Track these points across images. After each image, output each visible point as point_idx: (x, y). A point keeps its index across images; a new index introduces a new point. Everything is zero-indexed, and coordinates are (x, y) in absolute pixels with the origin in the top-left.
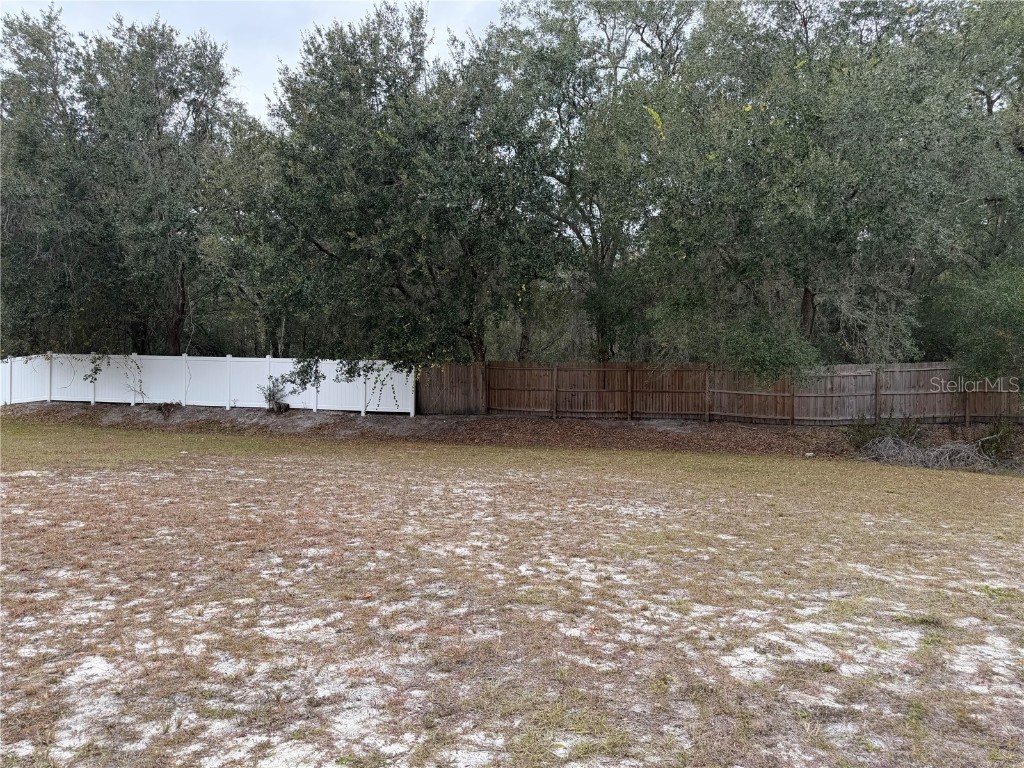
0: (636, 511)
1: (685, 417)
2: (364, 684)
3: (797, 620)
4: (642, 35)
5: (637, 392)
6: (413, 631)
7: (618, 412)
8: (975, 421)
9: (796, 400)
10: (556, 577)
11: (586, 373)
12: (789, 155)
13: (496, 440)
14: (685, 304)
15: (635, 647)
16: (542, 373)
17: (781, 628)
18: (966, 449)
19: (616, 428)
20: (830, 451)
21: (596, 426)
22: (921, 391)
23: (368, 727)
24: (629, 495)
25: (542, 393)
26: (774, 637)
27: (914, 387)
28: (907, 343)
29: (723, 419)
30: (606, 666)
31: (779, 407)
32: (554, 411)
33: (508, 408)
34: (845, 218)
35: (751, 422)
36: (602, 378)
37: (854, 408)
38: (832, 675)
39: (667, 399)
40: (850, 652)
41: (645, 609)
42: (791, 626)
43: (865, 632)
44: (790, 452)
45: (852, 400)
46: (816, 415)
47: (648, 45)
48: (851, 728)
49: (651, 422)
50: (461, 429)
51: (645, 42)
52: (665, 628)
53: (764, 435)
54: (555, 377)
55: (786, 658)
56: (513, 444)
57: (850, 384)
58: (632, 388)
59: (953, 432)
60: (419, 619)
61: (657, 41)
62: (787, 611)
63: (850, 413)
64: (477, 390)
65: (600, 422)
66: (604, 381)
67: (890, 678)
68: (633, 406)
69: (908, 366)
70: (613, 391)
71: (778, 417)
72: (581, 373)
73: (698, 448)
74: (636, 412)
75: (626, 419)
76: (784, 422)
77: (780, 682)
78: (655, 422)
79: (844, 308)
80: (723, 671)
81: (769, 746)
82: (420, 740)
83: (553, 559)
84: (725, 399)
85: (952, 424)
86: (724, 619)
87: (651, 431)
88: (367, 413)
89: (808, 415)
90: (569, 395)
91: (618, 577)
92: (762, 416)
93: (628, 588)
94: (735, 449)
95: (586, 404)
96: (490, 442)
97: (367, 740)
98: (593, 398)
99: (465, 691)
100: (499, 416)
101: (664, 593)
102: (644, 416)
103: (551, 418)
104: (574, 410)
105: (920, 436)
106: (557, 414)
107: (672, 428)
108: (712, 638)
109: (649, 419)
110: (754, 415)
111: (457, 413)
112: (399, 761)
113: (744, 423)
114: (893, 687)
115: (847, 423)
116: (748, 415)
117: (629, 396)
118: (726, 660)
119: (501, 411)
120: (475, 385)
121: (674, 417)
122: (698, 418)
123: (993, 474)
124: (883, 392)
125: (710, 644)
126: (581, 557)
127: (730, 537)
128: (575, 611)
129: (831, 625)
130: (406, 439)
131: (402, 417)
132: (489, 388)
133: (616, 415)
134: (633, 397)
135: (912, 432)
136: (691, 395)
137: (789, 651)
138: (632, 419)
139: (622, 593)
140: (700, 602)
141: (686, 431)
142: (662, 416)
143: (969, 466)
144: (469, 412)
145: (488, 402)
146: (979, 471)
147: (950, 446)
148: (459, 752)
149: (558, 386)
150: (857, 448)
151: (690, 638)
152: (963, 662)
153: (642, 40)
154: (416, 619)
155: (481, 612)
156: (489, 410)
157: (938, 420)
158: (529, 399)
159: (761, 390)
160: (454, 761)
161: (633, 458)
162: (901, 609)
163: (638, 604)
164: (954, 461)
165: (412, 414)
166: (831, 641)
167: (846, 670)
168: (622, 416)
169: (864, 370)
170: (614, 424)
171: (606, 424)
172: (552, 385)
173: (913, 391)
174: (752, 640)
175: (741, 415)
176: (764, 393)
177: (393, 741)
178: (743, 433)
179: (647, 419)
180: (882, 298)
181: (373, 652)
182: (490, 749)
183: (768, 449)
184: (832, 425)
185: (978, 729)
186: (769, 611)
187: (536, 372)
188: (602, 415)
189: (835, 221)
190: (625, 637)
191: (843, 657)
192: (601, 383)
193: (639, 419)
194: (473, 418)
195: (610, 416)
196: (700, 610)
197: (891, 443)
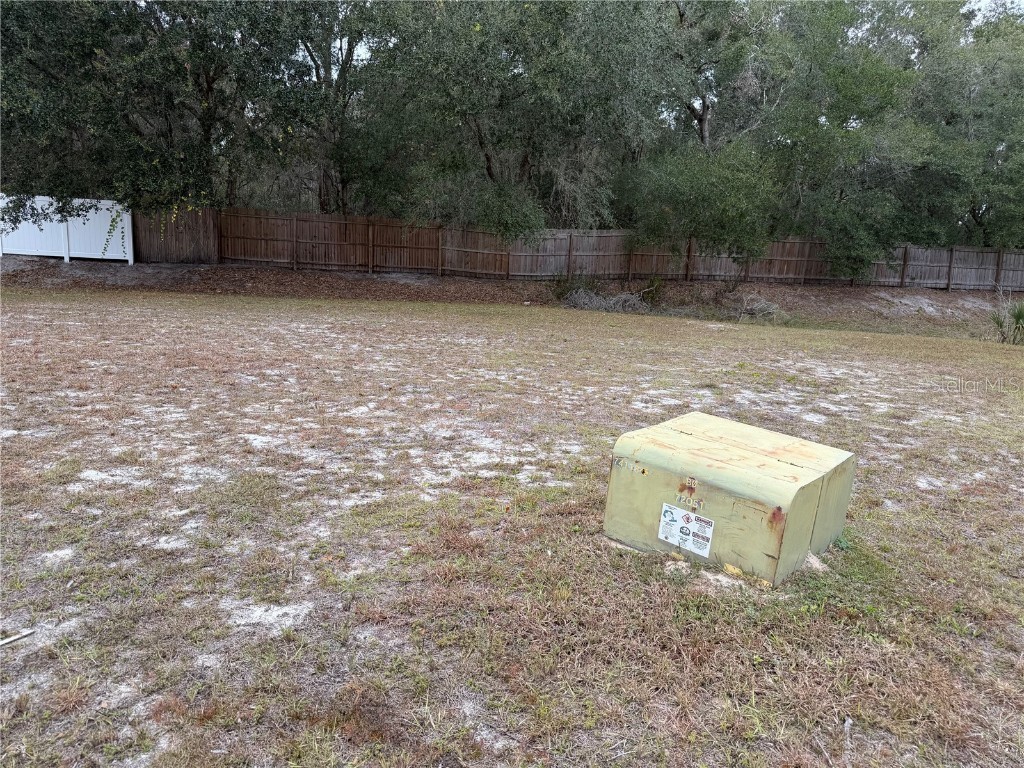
1: (419, 271)
3: (644, 389)
5: (377, 246)
7: (360, 265)
8: (635, 278)
9: (511, 258)
11: (328, 225)
13: (239, 290)
16: (280, 222)
18: (634, 299)
19: (359, 280)
20: (539, 300)
21: (341, 278)
22: (601, 253)
25: (280, 244)
26: (644, 397)
27: (596, 250)
29: (453, 274)
31: (498, 264)
32: (295, 263)
33: (243, 258)
35: (475, 276)
36: (343, 230)
37: (553, 266)
39: (405, 253)
42: (645, 392)
44: (511, 302)
45: (552, 259)
46: (525, 271)
49: (391, 276)
50: (196, 278)
53: (488, 288)
54: (295, 229)
56: (259, 294)
57: (551, 246)
58: (373, 242)
59: (622, 285)
63: (550, 270)
64: (207, 238)
65: (343, 274)
66: (345, 234)
68: (373, 260)
69: (599, 233)
70: (354, 245)
71: (497, 272)
72: (321, 225)
73: (438, 299)
74: (377, 266)
75: (368, 272)
76: (501, 277)
78: (394, 275)
79: (561, 179)
84: (455, 256)
85: (622, 279)
86: (608, 391)
87: (393, 283)
88: (71, 259)
89: (520, 271)
90: (309, 247)
92: (484, 272)
94: (468, 299)
95: (327, 255)
96: (235, 293)
98: (334, 251)
100: (235, 265)
102: (384, 269)
103: (292, 269)
104: (315, 262)
105: (601, 289)
106: (297, 266)
107: (412, 281)
108: (614, 399)
109: (389, 273)
110: (478, 271)
115: (548, 278)
116: (473, 271)
117: (371, 249)
119: (235, 261)
120: (205, 232)
121: (412, 271)
122: (432, 273)
123: (651, 315)
124: (574, 253)
130: (134, 288)
131: (118, 265)
132: (221, 236)
133: (358, 268)
134: (374, 250)
135: (596, 284)
136: (426, 251)
138: (374, 272)
141: (424, 283)
142: (401, 270)
143: (634, 310)
144: (200, 261)
145: (220, 250)
146: (642, 314)
147: (623, 296)
149: (298, 237)
150: (559, 298)
151: (602, 399)
152: (739, 399)
156: (222, 260)
157: (611, 277)
158: (267, 249)
159: (485, 248)
162: (687, 382)
164: (625, 307)
165: (131, 262)
166: (674, 397)
168: (364, 269)
169: (563, 234)
170: (357, 276)
171: (348, 276)
172: (291, 236)
173: (595, 253)
174: (634, 398)
175: (468, 270)
176: (486, 252)
178: (471, 286)
179: (386, 272)
183: (493, 300)
184: (537, 280)
186: (625, 387)
187: (273, 221)
188: (344, 267)
189: (576, 107)
192: (343, 236)
193: (379, 272)
194: (207, 267)
195: (352, 268)
196: (590, 389)
197: (583, 294)
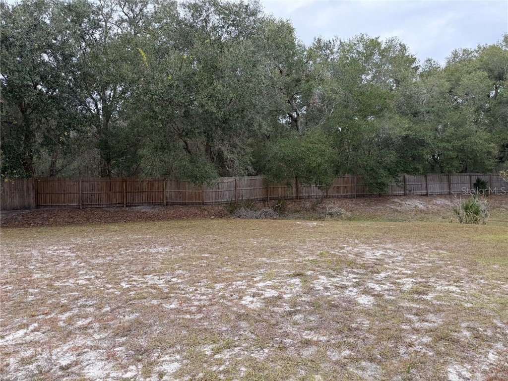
0: (159, 250)
1: (153, 204)
2: (85, 352)
3: (256, 282)
4: (123, 9)
5: (129, 192)
6: (89, 323)
7: (118, 203)
8: (271, 199)
9: (204, 193)
10: (144, 286)
11: (99, 183)
12: (205, 82)
13: (45, 223)
14: (160, 148)
15: (204, 306)
17: (254, 287)
18: (271, 211)
19: (118, 211)
20: (220, 215)
21: (107, 211)
22: (252, 188)
23: (106, 370)
24: (149, 243)
25: (72, 195)
26: (254, 290)
27: (249, 186)
28: (250, 168)
29: (173, 204)
30: (199, 316)
31: (197, 197)
32: (81, 205)
33: (51, 205)
34: (228, 113)
35: (185, 204)
36: (108, 185)
38: (283, 299)
39: (145, 195)
40: (282, 290)
41: (196, 290)
42: (256, 285)
43: (282, 282)
44: (204, 217)
45: (227, 192)
46: (212, 200)
47: (126, 14)
48: (301, 316)
49: (137, 208)
50: (20, 218)
51: (125, 13)
52: (210, 296)
53: (192, 210)
54: (81, 186)
55: (262, 297)
56: (57, 224)
57: (225, 185)
58: (126, 190)
59: (264, 204)
60: (88, 317)
61: (131, 13)
62: (250, 279)
63: (226, 198)
64: (29, 195)
65: (108, 209)
66: (110, 188)
67: (301, 296)
68: (126, 200)
69: (250, 178)
70: (115, 192)
71: (197, 201)
72: (96, 183)
73: (162, 219)
74: (129, 203)
75: (123, 207)
76: (200, 204)
77: (268, 306)
78: (139, 207)
79: (225, 152)
80: (244, 307)
81: (281, 329)
82: (140, 367)
83: (135, 278)
84: (173, 194)
85: (264, 201)
86: (230, 287)
87: (138, 212)
89: (209, 200)
90: (89, 196)
91: (174, 280)
92: (190, 202)
93: (182, 283)
94: (180, 217)
95: (100, 199)
96: (42, 225)
97: (111, 375)
98: (104, 197)
99: (142, 342)
100: (45, 209)
101: (199, 282)
102: (133, 205)
103: (79, 208)
104: (92, 203)
105: (253, 207)
107: (149, 210)
108: (232, 296)
109: (136, 206)
110: (186, 201)
111: (14, 209)
112: (137, 378)
113: (182, 205)
114: (303, 299)
115: (225, 202)
116: (184, 201)
117: (125, 194)
118: (243, 302)
120: (28, 192)
121: (149, 204)
122: (160, 204)
123: (280, 219)
124: (238, 188)
125: (232, 298)
126: (149, 274)
127: (208, 255)
128: (166, 298)
129: (269, 282)
132: (37, 193)
133: (118, 205)
134: (126, 194)
135: (250, 205)
136: (157, 193)
137: (262, 294)
138: (127, 206)
139: (182, 286)
140: (216, 283)
141: (156, 210)
142: (142, 204)
143: (272, 217)
144: (24, 208)
145: (37, 201)
146: (275, 219)
147: (265, 210)
148: (163, 366)
149: (82, 191)
150: (231, 213)
151: (223, 297)
152: (317, 286)
153: (123, 11)
154: (86, 318)
155: (119, 307)
156: (38, 206)
157: (258, 200)
158: (65, 199)
159: (190, 189)
160: (164, 370)
161: (137, 226)
162: (287, 272)
163: (192, 289)
164: (267, 216)
166: (274, 288)
167: (286, 296)
168: (121, 205)
169: (231, 180)
170: (117, 210)
171: (112, 210)
172: (79, 190)
173: (249, 188)
174: (246, 293)
175: (181, 201)
176: (190, 191)
177: (126, 372)
178: (183, 210)
180: (239, 149)
181: (75, 337)
182: (176, 360)
183: (195, 216)
184: (219, 204)
185: (336, 306)
186: (244, 281)
187: (68, 183)
188: (111, 205)
190: (196, 303)
191: (282, 292)
192: (109, 188)
193: (130, 206)
194: (27, 211)
195: (114, 205)
196: (218, 286)
197: (243, 210)
